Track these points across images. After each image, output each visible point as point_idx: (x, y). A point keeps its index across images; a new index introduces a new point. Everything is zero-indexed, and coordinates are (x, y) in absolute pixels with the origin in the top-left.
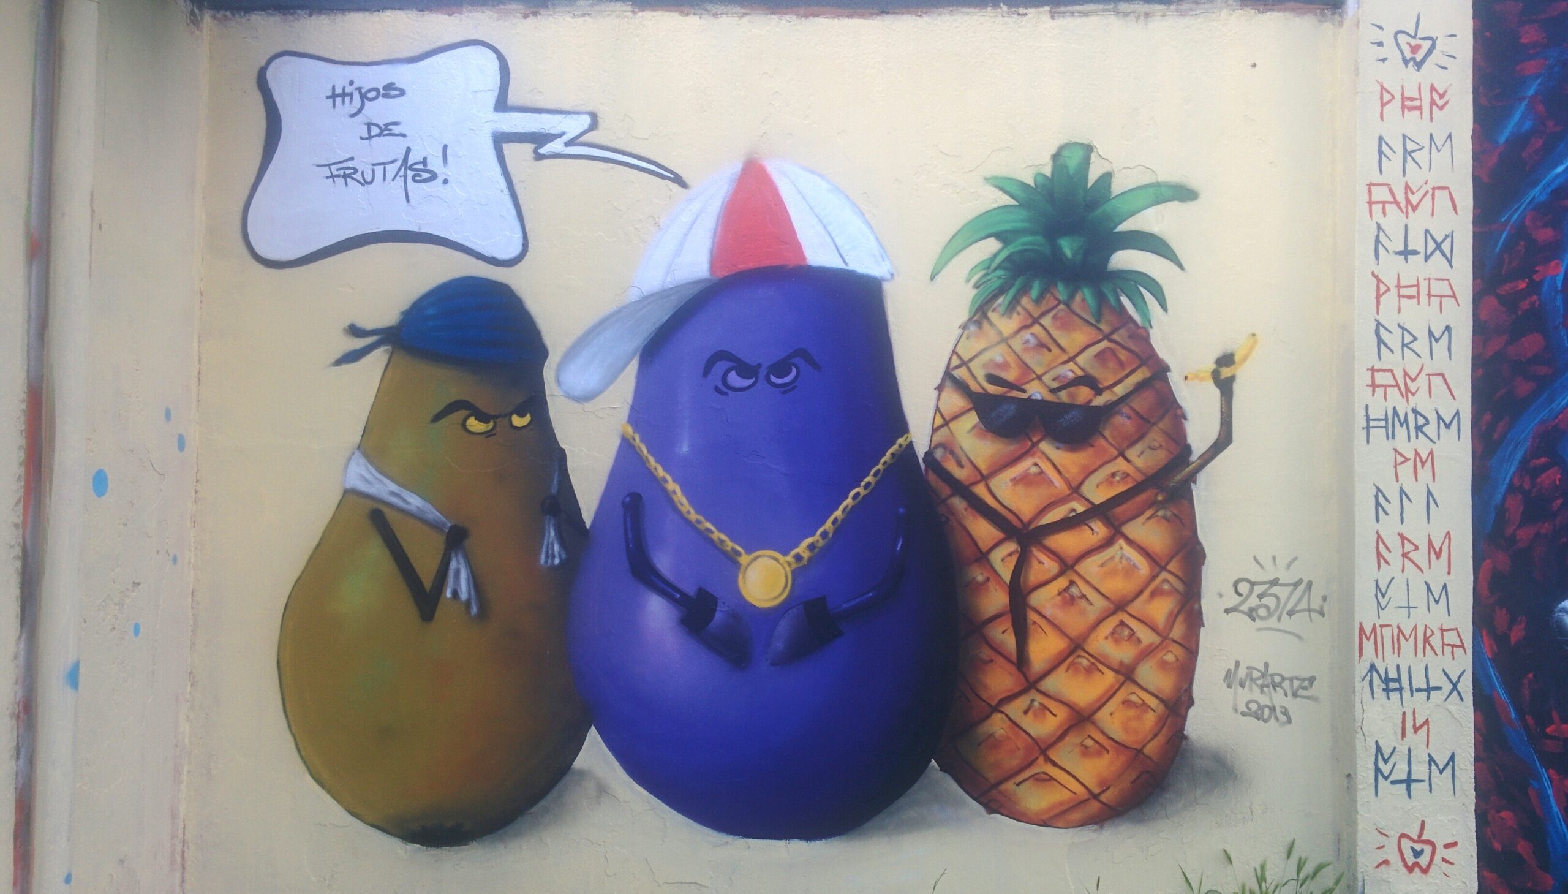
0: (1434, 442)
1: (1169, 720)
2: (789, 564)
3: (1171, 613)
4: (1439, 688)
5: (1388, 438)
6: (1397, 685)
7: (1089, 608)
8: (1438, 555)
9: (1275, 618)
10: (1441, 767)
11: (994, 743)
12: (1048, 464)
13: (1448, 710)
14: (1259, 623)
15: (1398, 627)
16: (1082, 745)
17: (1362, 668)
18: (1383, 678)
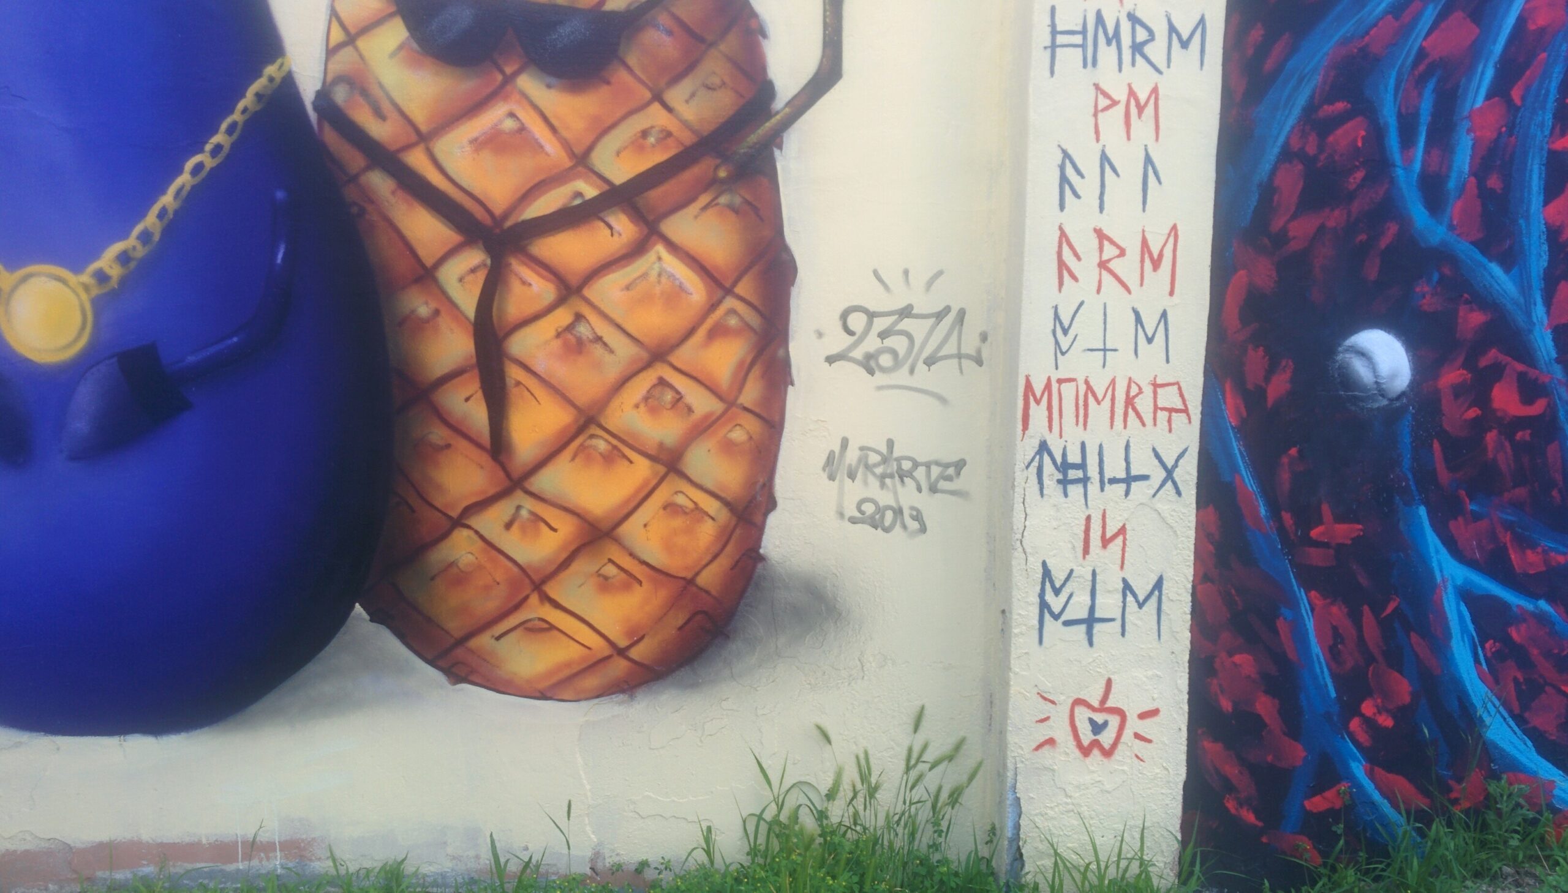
0: (1159, 72)
1: (738, 532)
2: (86, 287)
3: (741, 364)
4: (1145, 478)
5: (1085, 65)
6: (1079, 474)
7: (608, 358)
8: (1156, 264)
9: (906, 369)
10: (1141, 598)
11: (460, 578)
12: (532, 113)
13: (1156, 510)
14: (880, 378)
15: (1087, 382)
16: (599, 575)
17: (1027, 448)
18: (1059, 463)
